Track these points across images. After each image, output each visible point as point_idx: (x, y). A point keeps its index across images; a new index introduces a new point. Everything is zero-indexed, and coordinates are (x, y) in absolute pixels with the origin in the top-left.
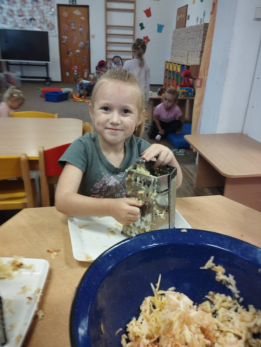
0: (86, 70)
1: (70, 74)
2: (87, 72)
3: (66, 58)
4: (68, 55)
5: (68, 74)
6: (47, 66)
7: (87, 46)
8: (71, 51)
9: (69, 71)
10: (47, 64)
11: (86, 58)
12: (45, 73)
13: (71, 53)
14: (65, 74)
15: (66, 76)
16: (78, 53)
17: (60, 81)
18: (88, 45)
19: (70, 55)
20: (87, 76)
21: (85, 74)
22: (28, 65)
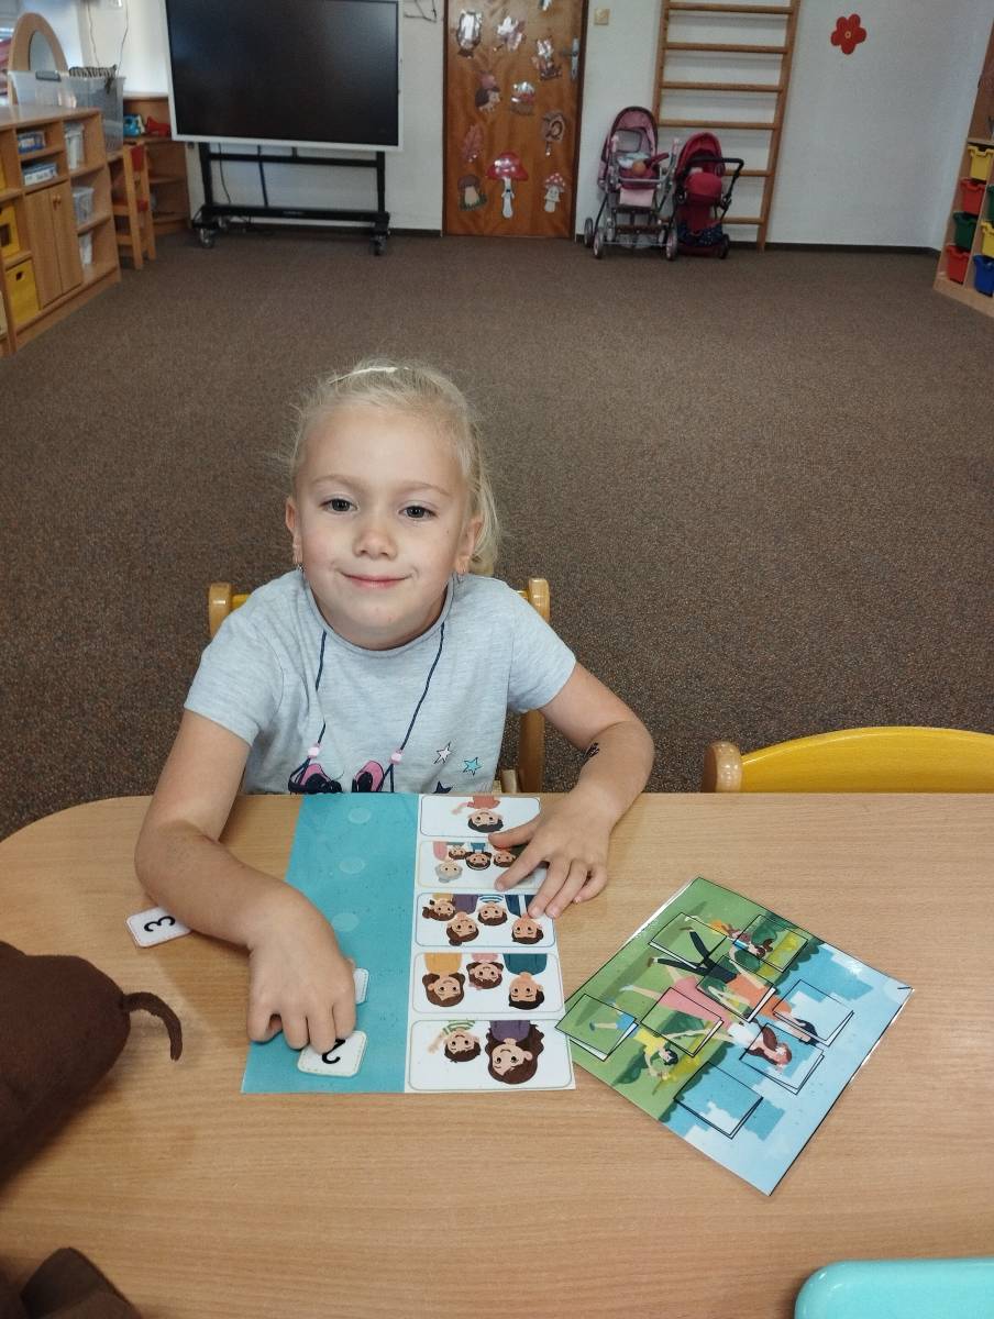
0: (557, 178)
1: (483, 198)
2: (559, 185)
3: (472, 121)
4: (481, 108)
5: (471, 196)
6: (378, 164)
7: (570, 63)
8: (496, 89)
9: (477, 185)
10: (382, 155)
11: (560, 120)
12: (374, 194)
13: (494, 97)
14: (463, 198)
15: (464, 206)
16: (525, 98)
17: (438, 231)
18: (575, 60)
19: (489, 106)
20: (557, 204)
21: (548, 197)
22: (294, 159)
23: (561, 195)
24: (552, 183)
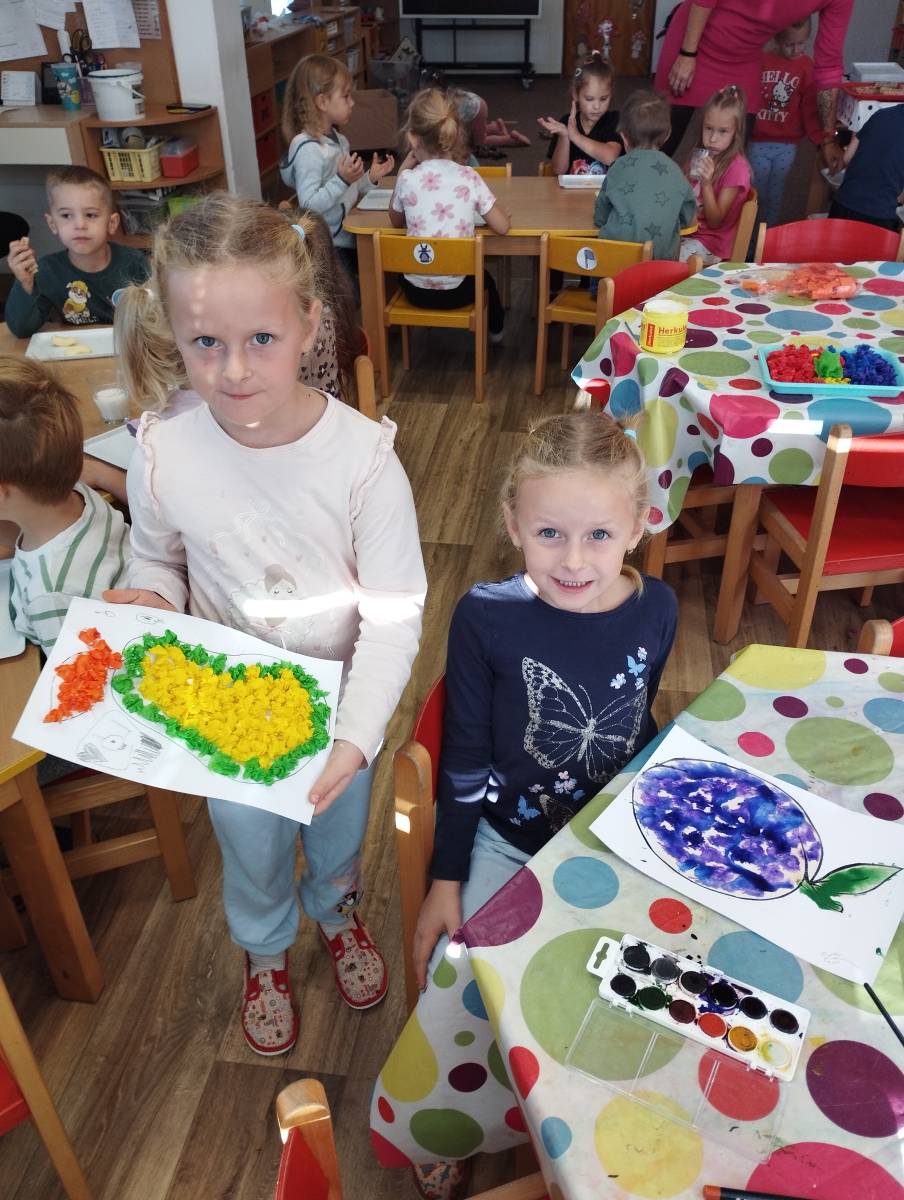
0: (640, 34)
2: (641, 39)
5: (583, 49)
6: (526, 27)
9: (586, 41)
10: (528, 22)
12: (521, 50)
14: (575, 51)
15: (576, 55)
17: (559, 75)
20: (639, 52)
21: (634, 47)
22: (474, 27)
23: (643, 46)
24: (637, 38)
